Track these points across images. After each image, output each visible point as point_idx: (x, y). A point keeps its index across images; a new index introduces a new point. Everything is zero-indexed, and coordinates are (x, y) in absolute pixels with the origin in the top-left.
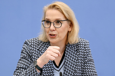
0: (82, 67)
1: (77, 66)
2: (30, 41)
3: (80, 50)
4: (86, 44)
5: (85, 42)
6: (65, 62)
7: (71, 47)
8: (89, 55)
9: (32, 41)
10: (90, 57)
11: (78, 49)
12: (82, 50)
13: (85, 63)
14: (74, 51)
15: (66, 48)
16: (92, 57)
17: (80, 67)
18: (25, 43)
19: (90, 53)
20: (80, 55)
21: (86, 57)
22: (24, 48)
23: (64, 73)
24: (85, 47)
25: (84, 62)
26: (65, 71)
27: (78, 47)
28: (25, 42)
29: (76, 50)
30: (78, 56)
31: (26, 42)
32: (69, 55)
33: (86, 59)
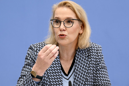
0: (94, 75)
1: (89, 74)
2: (35, 45)
3: (92, 56)
4: (99, 49)
5: (98, 47)
6: (75, 69)
7: (81, 52)
8: (102, 62)
9: (37, 46)
10: (103, 63)
11: (90, 54)
12: (94, 56)
13: (97, 71)
14: (85, 57)
15: (76, 54)
16: (104, 64)
17: (92, 75)
18: (30, 49)
19: (103, 59)
20: (92, 62)
21: (98, 64)
22: (29, 54)
23: (74, 82)
24: (97, 53)
25: (96, 69)
26: (75, 79)
27: (89, 52)
28: (29, 47)
29: (87, 56)
30: (90, 62)
31: (31, 46)
32: (79, 62)
33: (98, 66)
